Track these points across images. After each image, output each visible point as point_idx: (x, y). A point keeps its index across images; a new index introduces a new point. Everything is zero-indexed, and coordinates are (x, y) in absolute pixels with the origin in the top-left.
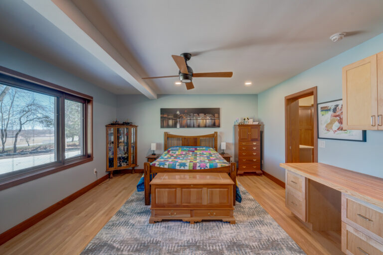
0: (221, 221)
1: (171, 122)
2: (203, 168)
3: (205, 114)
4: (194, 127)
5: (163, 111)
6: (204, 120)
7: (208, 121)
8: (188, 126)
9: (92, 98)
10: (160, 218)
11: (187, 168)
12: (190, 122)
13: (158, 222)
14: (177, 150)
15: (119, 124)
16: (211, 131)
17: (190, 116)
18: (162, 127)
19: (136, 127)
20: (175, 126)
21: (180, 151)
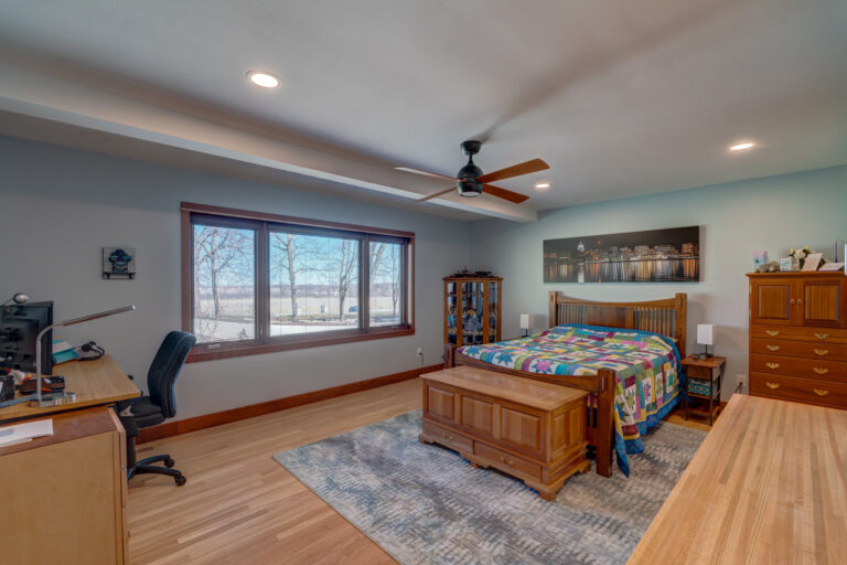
0: (522, 482)
1: (564, 270)
2: (541, 372)
3: (651, 247)
4: (619, 280)
5: (550, 246)
6: (649, 263)
7: (659, 264)
8: (607, 278)
9: (413, 234)
10: (431, 440)
11: (511, 366)
12: (611, 269)
13: (428, 443)
14: (565, 332)
15: (468, 276)
16: (666, 292)
17: (610, 252)
18: (547, 280)
19: (500, 280)
20: (573, 278)
21: (569, 335)
